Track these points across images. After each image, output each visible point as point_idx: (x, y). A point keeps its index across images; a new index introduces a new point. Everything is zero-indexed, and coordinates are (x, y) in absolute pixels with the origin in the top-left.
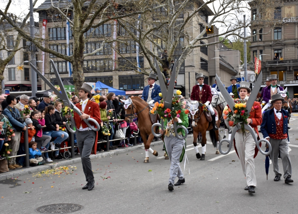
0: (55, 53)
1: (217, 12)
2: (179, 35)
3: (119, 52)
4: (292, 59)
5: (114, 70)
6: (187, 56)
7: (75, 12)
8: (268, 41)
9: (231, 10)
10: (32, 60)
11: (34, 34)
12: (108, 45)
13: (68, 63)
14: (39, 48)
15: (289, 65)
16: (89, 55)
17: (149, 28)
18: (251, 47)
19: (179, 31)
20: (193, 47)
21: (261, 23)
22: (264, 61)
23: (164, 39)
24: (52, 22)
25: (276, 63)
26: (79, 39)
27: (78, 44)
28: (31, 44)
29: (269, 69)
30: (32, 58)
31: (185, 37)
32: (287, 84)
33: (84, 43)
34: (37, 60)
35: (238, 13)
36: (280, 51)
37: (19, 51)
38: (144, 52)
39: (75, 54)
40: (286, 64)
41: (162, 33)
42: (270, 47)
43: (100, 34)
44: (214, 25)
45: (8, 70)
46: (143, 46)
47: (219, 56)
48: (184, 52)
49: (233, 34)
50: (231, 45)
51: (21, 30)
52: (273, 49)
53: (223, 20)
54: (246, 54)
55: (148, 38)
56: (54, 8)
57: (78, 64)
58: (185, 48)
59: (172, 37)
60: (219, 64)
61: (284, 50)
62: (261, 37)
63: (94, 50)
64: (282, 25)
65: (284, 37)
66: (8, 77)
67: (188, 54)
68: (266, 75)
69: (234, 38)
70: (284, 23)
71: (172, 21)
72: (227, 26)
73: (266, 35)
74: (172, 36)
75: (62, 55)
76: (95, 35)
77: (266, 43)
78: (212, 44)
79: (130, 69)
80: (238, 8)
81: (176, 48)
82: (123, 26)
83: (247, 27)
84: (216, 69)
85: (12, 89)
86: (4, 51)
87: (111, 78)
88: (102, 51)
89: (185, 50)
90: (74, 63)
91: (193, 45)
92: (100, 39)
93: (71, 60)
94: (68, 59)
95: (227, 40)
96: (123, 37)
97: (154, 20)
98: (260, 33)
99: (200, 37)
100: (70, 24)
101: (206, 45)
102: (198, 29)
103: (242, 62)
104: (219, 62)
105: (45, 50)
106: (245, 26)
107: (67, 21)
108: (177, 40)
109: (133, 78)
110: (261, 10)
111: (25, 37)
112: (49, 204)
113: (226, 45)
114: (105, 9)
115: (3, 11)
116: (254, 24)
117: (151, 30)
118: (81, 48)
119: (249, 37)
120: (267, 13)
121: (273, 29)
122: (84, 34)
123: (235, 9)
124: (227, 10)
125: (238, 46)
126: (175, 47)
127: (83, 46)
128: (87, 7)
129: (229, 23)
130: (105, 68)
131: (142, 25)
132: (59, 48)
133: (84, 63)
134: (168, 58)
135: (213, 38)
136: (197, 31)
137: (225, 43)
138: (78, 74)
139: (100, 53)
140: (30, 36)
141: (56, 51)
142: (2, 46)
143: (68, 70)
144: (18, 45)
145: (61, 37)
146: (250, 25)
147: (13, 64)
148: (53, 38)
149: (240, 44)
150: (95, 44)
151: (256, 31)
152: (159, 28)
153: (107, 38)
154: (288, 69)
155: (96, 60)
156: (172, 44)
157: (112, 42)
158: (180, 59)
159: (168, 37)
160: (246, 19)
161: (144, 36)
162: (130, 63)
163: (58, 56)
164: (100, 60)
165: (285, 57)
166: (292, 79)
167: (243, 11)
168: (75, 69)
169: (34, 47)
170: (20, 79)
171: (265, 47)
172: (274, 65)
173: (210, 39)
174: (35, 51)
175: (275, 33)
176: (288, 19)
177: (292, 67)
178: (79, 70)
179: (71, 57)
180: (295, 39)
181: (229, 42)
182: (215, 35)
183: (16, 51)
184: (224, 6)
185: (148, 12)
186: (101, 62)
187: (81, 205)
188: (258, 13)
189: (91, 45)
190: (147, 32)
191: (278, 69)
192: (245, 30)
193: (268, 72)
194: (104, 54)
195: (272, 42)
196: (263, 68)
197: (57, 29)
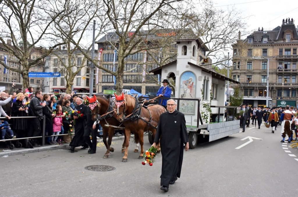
1: (211, 49)
3: (147, 71)
4: (258, 82)
5: (143, 82)
7: (121, 44)
9: (220, 49)
11: (94, 57)
12: (140, 66)
13: (114, 76)
14: (96, 66)
15: (256, 86)
16: (127, 72)
17: (167, 57)
18: (232, 73)
21: (239, 58)
24: (106, 50)
25: (248, 84)
26: (121, 62)
27: (121, 65)
29: (243, 88)
30: (91, 72)
32: (254, 98)
33: (124, 64)
34: (94, 73)
35: (224, 51)
36: (250, 77)
37: (84, 67)
39: (118, 71)
40: (254, 85)
42: (244, 74)
43: (136, 59)
44: (209, 58)
45: (76, 79)
49: (222, 64)
50: (220, 71)
51: (86, 54)
52: (246, 75)
53: (215, 55)
56: (107, 41)
57: (119, 77)
61: (253, 76)
62: (239, 67)
63: (131, 69)
64: (252, 60)
65: (253, 68)
66: (76, 83)
69: (222, 67)
73: (242, 66)
75: (110, 71)
76: (132, 59)
77: (242, 71)
79: (153, 82)
80: (225, 48)
82: (150, 55)
83: (230, 60)
85: (78, 91)
86: (75, 67)
87: (141, 87)
88: (136, 70)
92: (135, 62)
93: (116, 75)
94: (114, 74)
96: (149, 61)
97: (170, 52)
98: (238, 64)
100: (117, 52)
105: (100, 68)
107: (115, 50)
109: (155, 88)
110: (239, 50)
111: (88, 59)
114: (139, 44)
115: (77, 43)
116: (235, 58)
117: (168, 58)
118: (123, 67)
119: (231, 67)
120: (243, 52)
121: (246, 63)
122: (125, 58)
123: (223, 48)
124: (217, 48)
125: (224, 72)
128: (128, 42)
129: (219, 57)
130: (137, 81)
131: (163, 55)
132: (109, 66)
133: (124, 77)
135: (208, 66)
137: (216, 70)
138: (119, 83)
139: (135, 71)
140: (91, 58)
141: (107, 69)
142: (74, 64)
143: (114, 81)
144: (84, 64)
145: (111, 60)
146: (232, 59)
147: (80, 76)
148: (106, 60)
149: (225, 70)
150: (132, 65)
152: (173, 57)
153: (139, 62)
154: (255, 89)
155: (132, 75)
157: (142, 64)
160: (230, 55)
162: (153, 78)
163: (107, 71)
165: (254, 81)
166: (257, 96)
167: (228, 50)
168: (118, 80)
169: (93, 65)
170: (83, 85)
171: (241, 73)
172: (246, 86)
173: (206, 66)
174: (93, 68)
175: (248, 65)
176: (256, 57)
177: (258, 88)
178: (120, 81)
179: (116, 73)
180: (260, 70)
181: (219, 69)
182: (210, 64)
183: (82, 67)
184: (216, 46)
185: (166, 47)
186: (135, 76)
187: (114, 167)
188: (237, 52)
189: (129, 66)
190: (165, 59)
191: (249, 88)
192: (228, 62)
193: (242, 90)
194: (137, 71)
195: (246, 71)
196: (239, 87)
197: (108, 54)
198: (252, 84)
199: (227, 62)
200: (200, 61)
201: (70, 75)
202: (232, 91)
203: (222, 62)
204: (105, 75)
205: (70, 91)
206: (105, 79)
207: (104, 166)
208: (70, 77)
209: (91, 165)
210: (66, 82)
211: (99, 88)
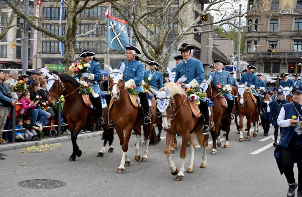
0: (48, 32)
1: (212, 0)
2: (173, 21)
4: (287, 51)
5: (106, 53)
6: (180, 42)
8: (263, 32)
10: (24, 38)
11: (28, 12)
12: (101, 27)
13: (60, 43)
14: (32, 26)
15: (284, 58)
16: (82, 36)
17: (143, 13)
18: (246, 38)
19: (173, 17)
20: (187, 34)
21: (257, 13)
22: (258, 52)
23: (157, 25)
24: (47, 1)
25: (270, 54)
26: (72, 20)
27: (72, 24)
28: (25, 22)
29: (263, 61)
30: (25, 36)
31: (179, 23)
33: (77, 24)
35: (234, 2)
36: (275, 43)
37: (12, 28)
38: (136, 36)
39: (68, 34)
40: (281, 56)
41: (156, 19)
42: (265, 38)
43: (94, 16)
44: (210, 14)
46: (136, 30)
47: (212, 44)
48: (177, 39)
49: (229, 23)
50: (226, 35)
51: (15, 7)
52: (268, 40)
53: (219, 9)
54: (240, 44)
55: (141, 23)
57: (70, 44)
58: (178, 34)
59: (166, 23)
60: (212, 53)
61: (280, 42)
62: (256, 27)
63: (86, 32)
64: (278, 16)
65: (280, 29)
68: (259, 66)
69: (229, 28)
70: (281, 15)
71: (167, 6)
72: (222, 15)
73: (262, 26)
74: (166, 21)
75: (54, 35)
76: (89, 16)
77: (261, 33)
78: (205, 32)
79: (122, 52)
82: (117, 9)
83: (242, 16)
84: (209, 58)
85: (3, 66)
87: (102, 60)
88: (95, 33)
89: (178, 36)
90: (66, 43)
91: (187, 32)
92: (93, 21)
93: (64, 40)
94: (61, 39)
95: (222, 29)
97: (148, 5)
98: (255, 23)
99: (194, 24)
100: (64, 4)
101: (199, 33)
103: (235, 51)
104: (212, 51)
105: (38, 29)
106: (240, 16)
107: (62, 1)
108: (171, 26)
110: (258, 0)
111: (19, 14)
112: (32, 179)
113: (220, 34)
116: (250, 14)
117: (145, 15)
118: (74, 28)
119: (244, 27)
120: (264, 4)
121: (269, 20)
122: (78, 15)
125: (232, 36)
126: (169, 33)
127: (76, 27)
129: (225, 12)
130: (97, 51)
131: (136, 9)
132: (53, 28)
133: (77, 44)
135: (208, 26)
136: (191, 18)
137: (220, 32)
138: (70, 54)
139: (93, 35)
140: (24, 14)
141: (49, 31)
143: (61, 50)
144: (12, 23)
145: (55, 17)
146: (246, 15)
147: (6, 42)
148: (47, 17)
149: (234, 33)
150: (89, 26)
152: (153, 13)
153: (100, 20)
154: (282, 62)
155: (88, 42)
156: (166, 30)
157: (105, 25)
158: (172, 45)
159: (161, 22)
160: (242, 9)
161: (138, 21)
163: (50, 35)
165: (280, 50)
167: (239, 1)
168: (66, 50)
169: (27, 25)
170: (12, 57)
171: (260, 38)
172: (268, 57)
173: (204, 27)
174: (28, 30)
175: (271, 24)
176: (285, 11)
177: (286, 60)
178: (71, 50)
179: (63, 37)
180: (292, 32)
181: (224, 31)
182: (210, 23)
183: (9, 28)
186: (94, 44)
187: (63, 181)
188: (254, 3)
189: (84, 26)
190: (141, 16)
191: (272, 61)
192: (240, 19)
193: (261, 64)
194: (97, 36)
195: (268, 34)
196: (257, 59)
197: (51, 8)
198: (277, 53)
199: (238, 21)
200: (194, 20)
202: (244, 65)
203: (230, 19)
204: (46, 42)
206: (46, 48)
207: (48, 181)
209: (27, 179)
211: (37, 62)
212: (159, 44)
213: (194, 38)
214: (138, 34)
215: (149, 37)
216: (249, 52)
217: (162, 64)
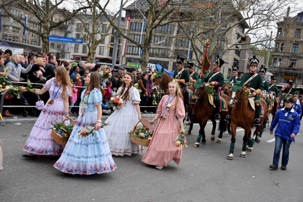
1: (251, 27)
2: (220, 40)
3: (176, 46)
5: (170, 58)
6: (225, 55)
7: (150, 13)
8: (287, 53)
9: (262, 26)
10: (116, 43)
11: (120, 25)
12: (169, 40)
13: (140, 48)
14: (122, 35)
16: (155, 45)
17: (200, 32)
18: (273, 56)
19: (221, 36)
20: (230, 50)
21: (284, 39)
22: (281, 67)
23: (209, 41)
24: (134, 18)
26: (149, 33)
27: (148, 36)
29: (284, 74)
30: (116, 42)
31: (225, 41)
33: (152, 36)
34: (119, 43)
35: (267, 29)
36: (294, 62)
37: (108, 35)
38: (193, 48)
39: (145, 43)
40: (298, 71)
41: (209, 36)
42: (288, 58)
43: (165, 31)
44: (248, 36)
45: (99, 48)
46: (194, 44)
47: (248, 58)
48: (222, 52)
49: (262, 44)
50: (259, 52)
51: (112, 21)
52: (290, 59)
53: (255, 33)
54: (268, 60)
55: (198, 38)
56: (136, 9)
57: (146, 49)
58: (224, 49)
60: (247, 64)
61: (298, 61)
62: (282, 49)
63: (159, 42)
64: (299, 42)
65: (300, 52)
66: (99, 52)
67: (225, 54)
68: (281, 77)
70: (301, 41)
71: (218, 28)
72: (257, 38)
73: (285, 48)
74: (216, 39)
75: (136, 42)
76: (161, 31)
77: (285, 54)
78: (243, 49)
80: (268, 26)
81: (217, 48)
82: (182, 28)
83: (272, 40)
84: (244, 68)
85: (100, 60)
86: (99, 34)
87: (168, 63)
88: (165, 43)
91: (230, 48)
92: (164, 35)
93: (142, 47)
94: (140, 46)
95: (256, 48)
96: (180, 35)
97: (204, 26)
98: (282, 46)
99: (236, 43)
100: (145, 21)
101: (239, 49)
102: (236, 37)
105: (125, 37)
106: (271, 40)
107: (144, 19)
108: (219, 43)
110: (285, 29)
111: (114, 26)
113: (255, 51)
114: (171, 14)
115: (103, 8)
116: (279, 38)
117: (201, 33)
118: (150, 38)
119: (273, 48)
120: (289, 32)
121: (292, 45)
122: (154, 29)
123: (266, 26)
124: (259, 26)
125: (263, 53)
128: (158, 11)
130: (164, 56)
131: (195, 28)
132: (136, 37)
133: (151, 50)
134: (210, 55)
135: (245, 45)
137: (254, 50)
138: (145, 57)
139: (163, 44)
140: (117, 26)
141: (133, 39)
142: (98, 31)
143: (139, 53)
144: (108, 32)
145: (138, 30)
146: (275, 39)
147: (103, 44)
148: (133, 30)
149: (265, 52)
150: (161, 38)
151: (279, 44)
152: (207, 32)
153: (169, 34)
154: (299, 76)
155: (159, 49)
156: (215, 45)
157: (172, 38)
159: (212, 39)
160: (273, 35)
161: (196, 37)
162: (182, 54)
163: (133, 42)
164: (162, 49)
165: (298, 67)
166: (300, 84)
167: (271, 29)
168: (143, 53)
169: (119, 34)
170: (106, 55)
171: (283, 57)
172: (288, 71)
173: (243, 45)
174: (119, 37)
175: (293, 48)
177: (302, 75)
178: (146, 54)
179: (142, 44)
181: (258, 49)
182: (248, 43)
183: (106, 35)
184: (258, 23)
185: (201, 20)
186: (163, 50)
188: (282, 31)
189: (158, 38)
190: (198, 34)
191: (291, 75)
192: (270, 42)
193: (283, 76)
194: (166, 45)
195: (290, 54)
196: (280, 72)
197: (136, 23)
199: (268, 43)
200: (236, 39)
201: (93, 43)
202: (270, 76)
203: (262, 41)
204: (130, 46)
205: (92, 59)
206: (130, 51)
208: (93, 45)
210: (88, 49)
211: (123, 60)
212: (209, 55)
213: (235, 53)
214: (194, 47)
215: (202, 49)
216: (274, 66)
217: (210, 70)
